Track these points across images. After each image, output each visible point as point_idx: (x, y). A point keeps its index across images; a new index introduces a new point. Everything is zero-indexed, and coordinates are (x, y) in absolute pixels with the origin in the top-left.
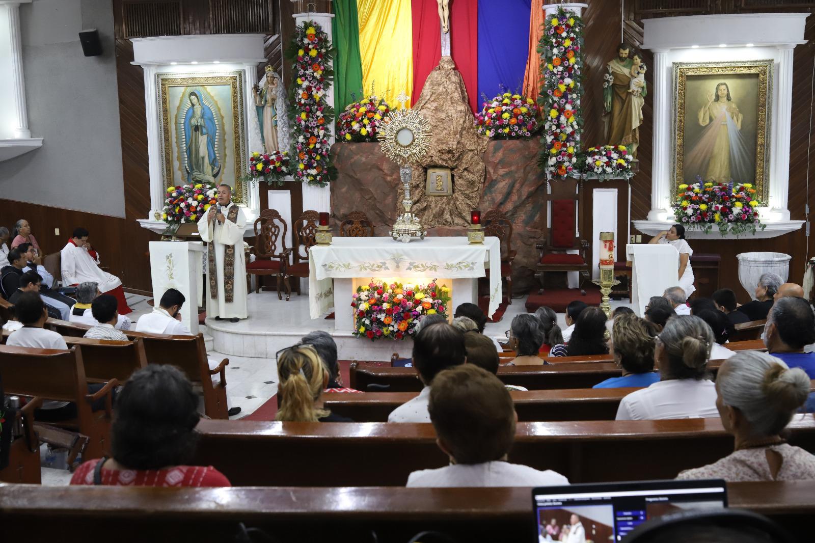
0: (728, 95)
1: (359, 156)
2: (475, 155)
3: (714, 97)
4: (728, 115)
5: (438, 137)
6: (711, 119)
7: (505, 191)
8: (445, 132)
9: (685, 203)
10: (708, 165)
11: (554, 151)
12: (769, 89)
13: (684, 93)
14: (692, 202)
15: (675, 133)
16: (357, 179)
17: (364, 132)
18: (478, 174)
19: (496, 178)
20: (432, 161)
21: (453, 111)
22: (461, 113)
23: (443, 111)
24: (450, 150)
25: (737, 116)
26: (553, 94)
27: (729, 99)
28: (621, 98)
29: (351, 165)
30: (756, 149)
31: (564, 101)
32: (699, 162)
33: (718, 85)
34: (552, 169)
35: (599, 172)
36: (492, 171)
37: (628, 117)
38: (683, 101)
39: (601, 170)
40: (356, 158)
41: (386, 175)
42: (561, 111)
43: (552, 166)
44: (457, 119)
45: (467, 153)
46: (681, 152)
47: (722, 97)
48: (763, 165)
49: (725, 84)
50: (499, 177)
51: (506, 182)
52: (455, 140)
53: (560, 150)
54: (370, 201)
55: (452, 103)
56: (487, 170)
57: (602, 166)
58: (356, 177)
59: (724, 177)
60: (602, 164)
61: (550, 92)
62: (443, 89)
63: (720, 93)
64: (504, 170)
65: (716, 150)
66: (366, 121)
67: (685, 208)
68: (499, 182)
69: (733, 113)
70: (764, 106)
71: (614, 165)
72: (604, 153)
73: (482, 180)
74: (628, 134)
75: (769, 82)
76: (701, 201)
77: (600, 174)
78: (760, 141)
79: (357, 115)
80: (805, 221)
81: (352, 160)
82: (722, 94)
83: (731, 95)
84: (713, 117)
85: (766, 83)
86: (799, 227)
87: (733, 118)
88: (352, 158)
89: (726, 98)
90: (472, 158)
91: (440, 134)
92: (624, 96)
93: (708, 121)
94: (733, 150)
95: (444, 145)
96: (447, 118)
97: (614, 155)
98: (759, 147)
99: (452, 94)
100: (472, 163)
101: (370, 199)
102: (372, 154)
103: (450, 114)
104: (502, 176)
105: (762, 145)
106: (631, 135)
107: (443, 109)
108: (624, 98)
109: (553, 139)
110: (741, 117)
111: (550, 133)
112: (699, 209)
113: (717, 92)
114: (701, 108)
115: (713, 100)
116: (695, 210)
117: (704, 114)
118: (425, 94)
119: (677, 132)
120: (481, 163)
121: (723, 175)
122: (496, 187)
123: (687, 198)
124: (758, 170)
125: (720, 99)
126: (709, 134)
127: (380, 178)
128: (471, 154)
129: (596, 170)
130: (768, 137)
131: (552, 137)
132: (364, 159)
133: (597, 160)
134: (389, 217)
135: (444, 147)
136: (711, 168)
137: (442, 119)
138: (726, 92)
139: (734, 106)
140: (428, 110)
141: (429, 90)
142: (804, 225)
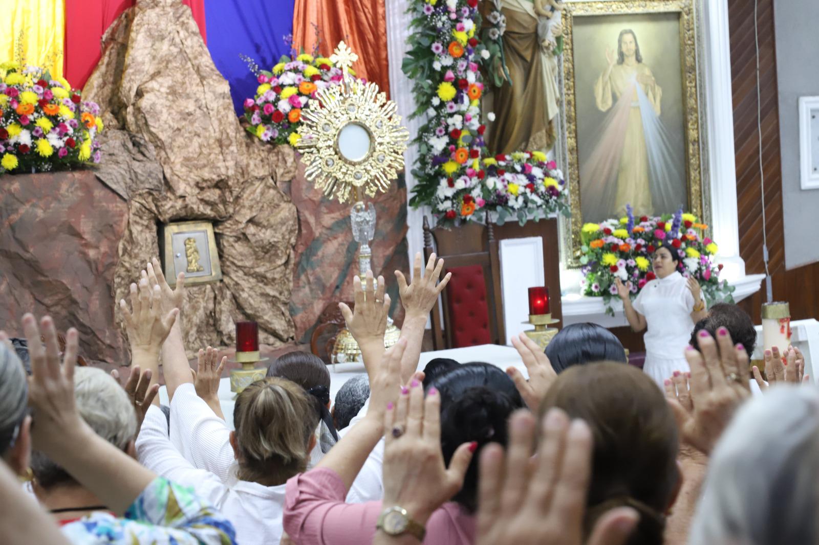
0: (637, 52)
1: (28, 206)
2: (269, 187)
3: (616, 56)
4: (640, 89)
5: (184, 153)
6: (615, 98)
7: (341, 259)
8: (196, 141)
9: (610, 259)
10: (616, 184)
11: (450, 168)
12: (699, 40)
13: (572, 49)
14: (624, 255)
15: (562, 127)
16: (27, 261)
17: (45, 148)
18: (284, 228)
19: (320, 234)
20: (186, 207)
21: (209, 96)
22: (224, 98)
23: (188, 97)
24: (222, 180)
25: (653, 90)
26: (443, 51)
27: (639, 60)
28: (522, 58)
29: (12, 228)
30: (686, 150)
31: (465, 64)
32: (602, 179)
33: (621, 34)
34: (447, 205)
35: (517, 206)
36: (312, 220)
37: (538, 97)
38: (570, 66)
39: (521, 199)
40: (23, 209)
41: (87, 245)
42: (460, 85)
43: (447, 198)
44: (218, 112)
45: (252, 184)
46: (575, 161)
47: (627, 56)
48: (700, 180)
49: (631, 32)
50: (324, 231)
51: (340, 240)
52: (229, 158)
53: (464, 165)
54: (58, 308)
55: (202, 78)
56: (302, 218)
57: (524, 194)
58: (28, 256)
59: (643, 205)
60: (522, 190)
61: (437, 48)
62: (172, 48)
63: (624, 49)
64: (333, 215)
65: (626, 157)
66: (44, 123)
67: (615, 269)
68: (324, 242)
69: (646, 85)
70: (693, 69)
71: (542, 189)
72: (518, 168)
73: (293, 240)
74: (539, 130)
75: (698, 27)
76: (637, 253)
77: (520, 209)
78: (693, 134)
79: (20, 109)
80: (763, 276)
81: (15, 217)
82: (628, 50)
83: (642, 52)
84: (618, 94)
85: (693, 29)
86: (756, 287)
87: (647, 94)
88: (16, 211)
89: (633, 58)
90: (262, 194)
91: (187, 146)
92: (528, 55)
93: (610, 102)
94: (652, 154)
95: (207, 169)
96: (198, 111)
97: (537, 172)
98: (691, 147)
99: (196, 58)
100: (263, 207)
101: (56, 304)
102: (57, 199)
103: (204, 102)
104: (329, 229)
105: (696, 142)
106: (544, 131)
107: (188, 91)
108: (529, 59)
109: (448, 144)
110: (659, 91)
111: (441, 131)
112: (636, 267)
113: (620, 46)
114: (598, 78)
115: (615, 62)
116: (629, 269)
117: (604, 89)
118: (140, 59)
119: (566, 125)
120: (283, 205)
121: (640, 203)
122: (320, 253)
123: (613, 248)
124: (694, 188)
125: (626, 60)
126: (613, 125)
127: (76, 253)
128: (259, 187)
129: (511, 203)
130: (702, 126)
131: (446, 139)
132: (40, 213)
133: (508, 182)
134: (108, 342)
135: (207, 174)
136: (621, 189)
137: (189, 114)
138: (633, 46)
139: (647, 72)
140: (158, 94)
141: (146, 51)
142: (764, 282)
